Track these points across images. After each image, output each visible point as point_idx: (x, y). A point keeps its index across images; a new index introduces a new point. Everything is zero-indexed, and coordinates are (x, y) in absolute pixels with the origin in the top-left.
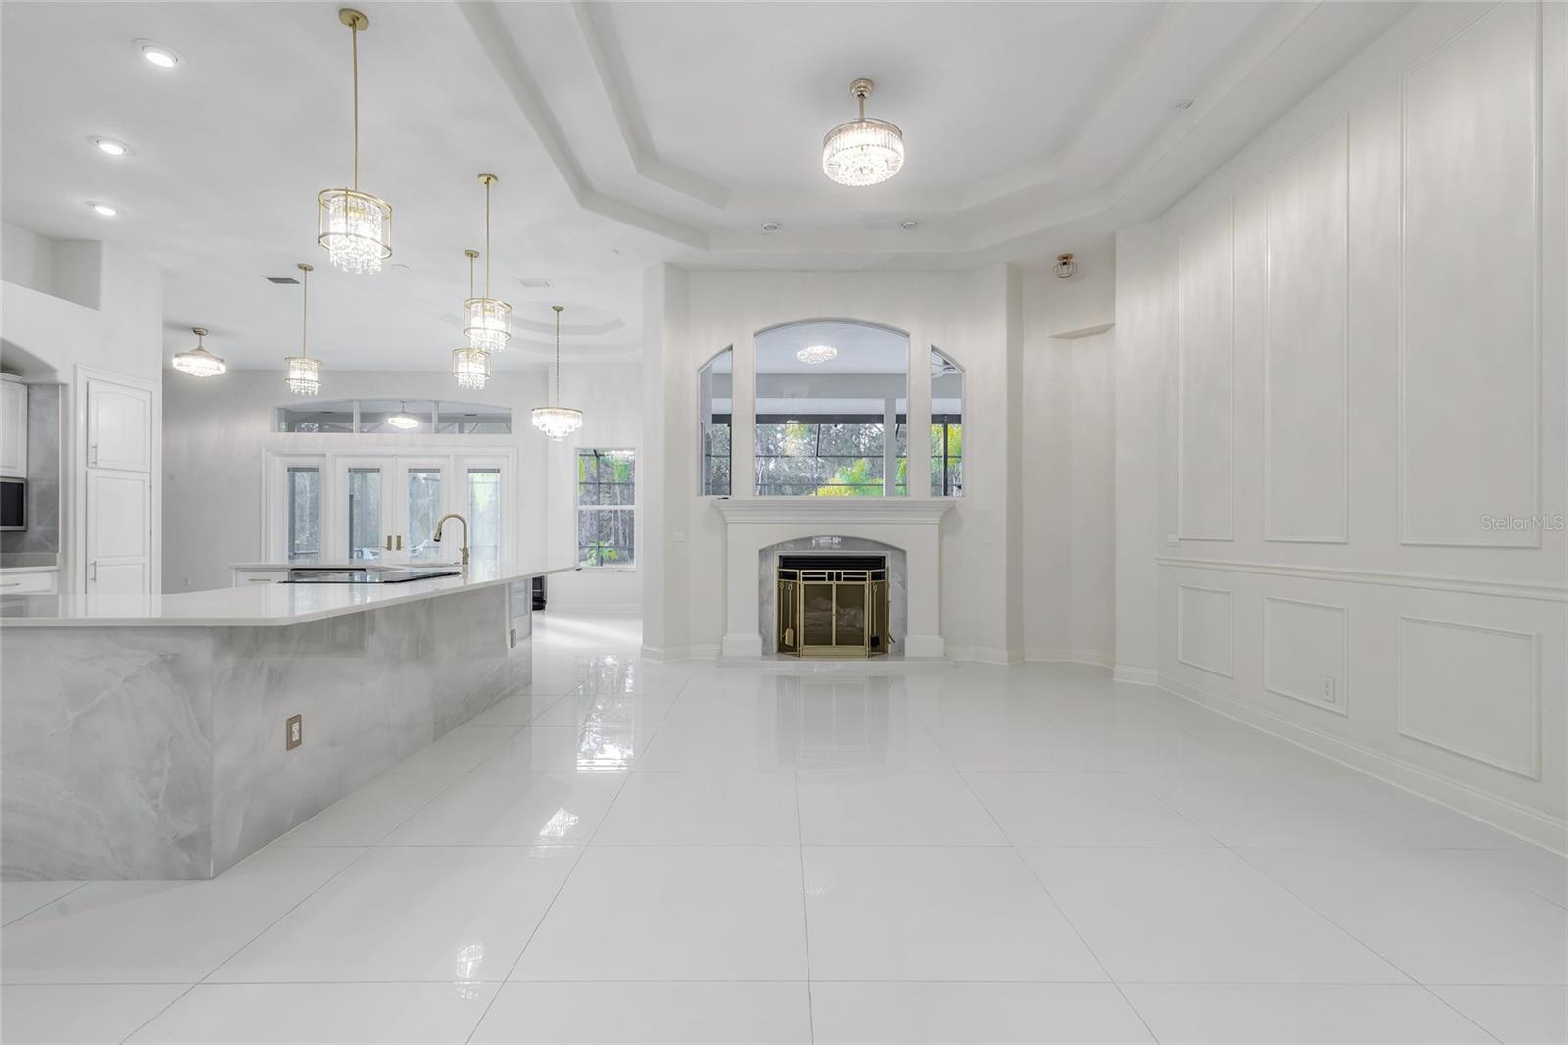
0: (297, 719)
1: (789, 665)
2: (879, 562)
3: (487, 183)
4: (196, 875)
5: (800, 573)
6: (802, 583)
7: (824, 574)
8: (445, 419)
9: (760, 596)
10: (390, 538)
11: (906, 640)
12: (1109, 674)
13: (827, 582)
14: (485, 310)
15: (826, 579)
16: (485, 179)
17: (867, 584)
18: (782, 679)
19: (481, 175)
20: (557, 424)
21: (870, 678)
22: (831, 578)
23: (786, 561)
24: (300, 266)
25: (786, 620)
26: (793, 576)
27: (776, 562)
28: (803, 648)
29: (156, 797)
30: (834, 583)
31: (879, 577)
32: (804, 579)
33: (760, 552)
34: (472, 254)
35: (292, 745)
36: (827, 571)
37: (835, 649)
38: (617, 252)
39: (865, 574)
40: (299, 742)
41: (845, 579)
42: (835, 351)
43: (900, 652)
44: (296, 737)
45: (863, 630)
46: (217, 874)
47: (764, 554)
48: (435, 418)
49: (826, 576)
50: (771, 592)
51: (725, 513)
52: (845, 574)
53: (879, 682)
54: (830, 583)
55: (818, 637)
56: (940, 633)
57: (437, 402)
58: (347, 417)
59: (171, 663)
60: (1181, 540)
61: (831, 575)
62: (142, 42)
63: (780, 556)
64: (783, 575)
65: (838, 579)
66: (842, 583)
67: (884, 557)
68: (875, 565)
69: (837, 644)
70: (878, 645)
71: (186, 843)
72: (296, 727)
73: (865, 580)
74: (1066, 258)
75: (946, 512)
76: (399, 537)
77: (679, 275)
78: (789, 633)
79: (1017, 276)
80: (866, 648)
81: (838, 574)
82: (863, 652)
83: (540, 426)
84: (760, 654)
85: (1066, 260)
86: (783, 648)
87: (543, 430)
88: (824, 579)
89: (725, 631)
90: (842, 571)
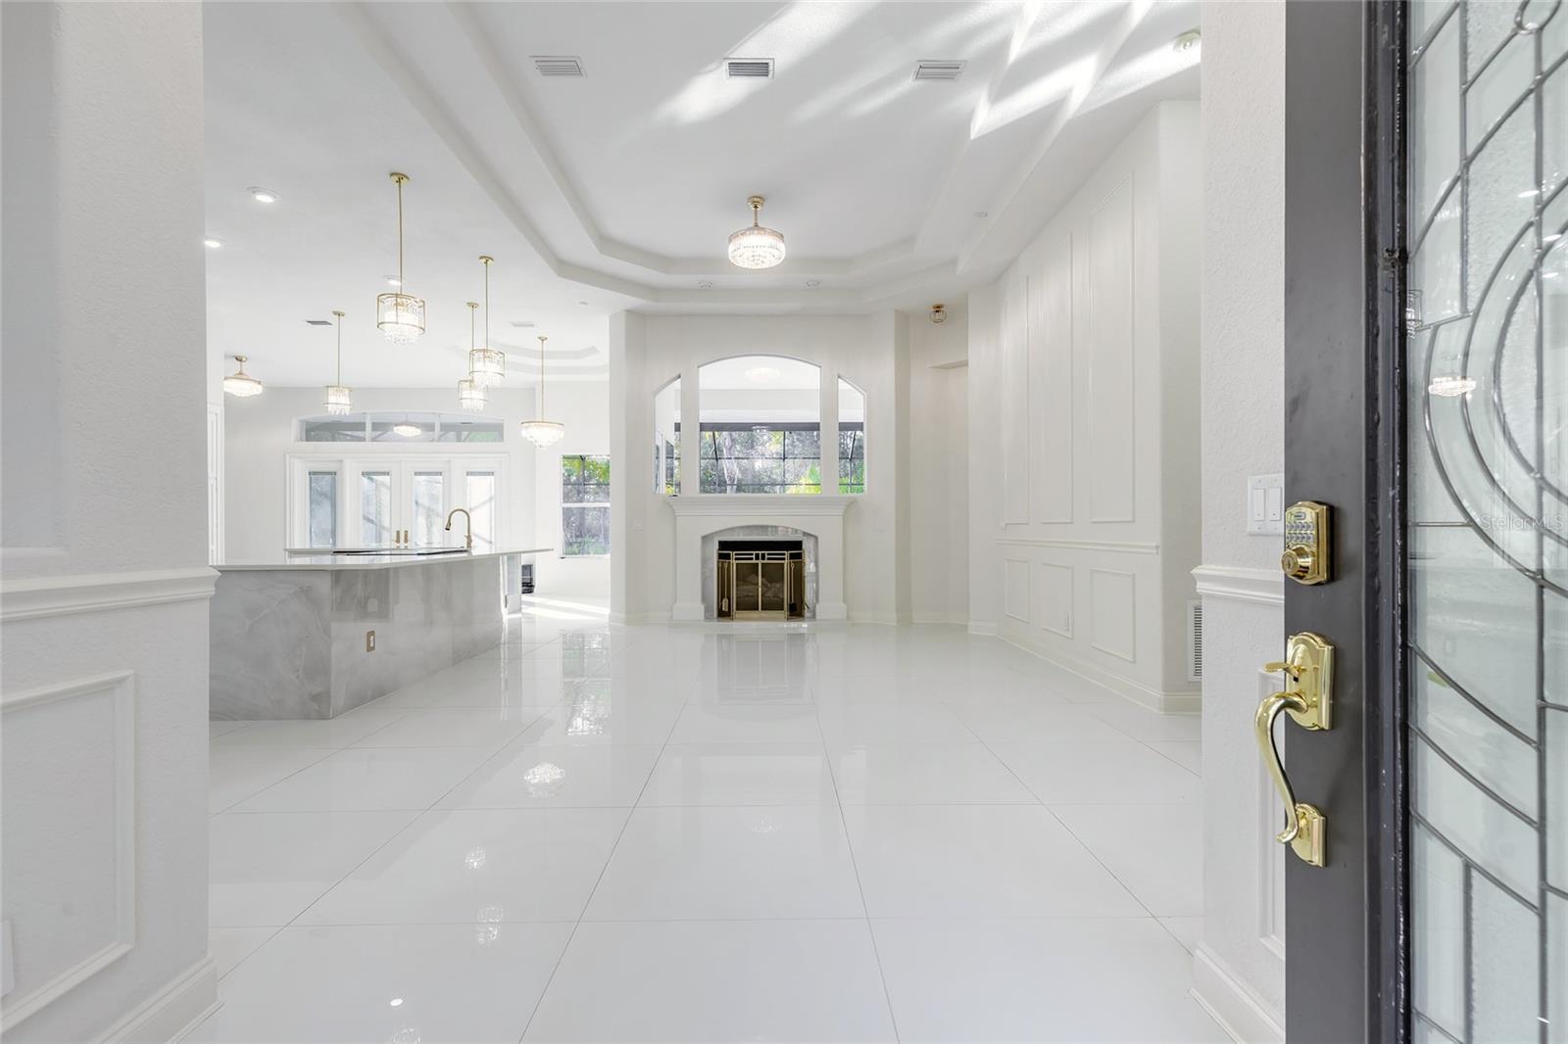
0: (372, 633)
1: (726, 626)
2: (798, 545)
3: (486, 263)
4: (323, 717)
5: (733, 554)
7: (752, 554)
8: (446, 428)
9: (703, 573)
10: (398, 532)
11: (818, 606)
12: (965, 628)
13: (754, 561)
14: (485, 357)
15: (752, 558)
16: (484, 260)
17: (786, 562)
18: (721, 637)
19: (481, 258)
20: (544, 436)
21: (789, 635)
22: (757, 558)
23: (723, 545)
24: (335, 313)
25: (723, 591)
26: (728, 557)
27: (717, 546)
28: (736, 613)
29: (298, 671)
30: (760, 562)
31: (798, 557)
32: (736, 559)
33: (703, 537)
34: (473, 305)
35: (370, 649)
36: (754, 553)
37: (760, 613)
38: (585, 303)
39: (784, 554)
40: (373, 648)
41: (769, 559)
43: (813, 615)
44: (372, 645)
45: (783, 599)
46: (333, 717)
47: (705, 539)
48: (437, 428)
49: (754, 556)
50: (712, 569)
51: (674, 507)
52: (768, 554)
53: (796, 638)
54: (757, 561)
55: (748, 605)
56: (845, 601)
57: (439, 415)
58: (361, 426)
59: (306, 592)
61: (757, 555)
62: (255, 190)
63: (720, 542)
64: (721, 556)
65: (763, 558)
66: (766, 561)
67: (801, 542)
68: (794, 547)
69: (762, 609)
70: (796, 610)
71: (316, 698)
72: (372, 638)
73: (784, 559)
74: (938, 307)
75: (848, 506)
76: (406, 532)
77: (636, 319)
78: (725, 601)
79: (904, 319)
80: (785, 613)
81: (763, 555)
82: (783, 616)
83: (528, 436)
84: (703, 618)
85: (938, 308)
86: (723, 614)
87: (530, 440)
88: (752, 559)
89: (675, 601)
90: (766, 552)
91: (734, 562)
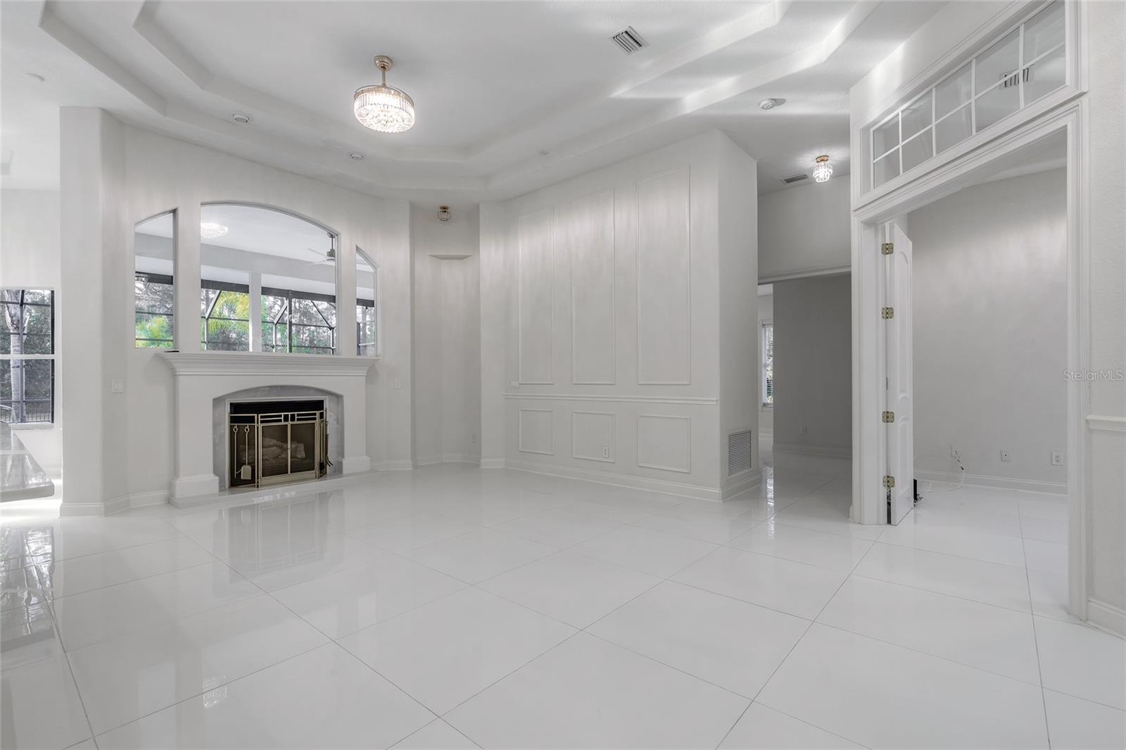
1: (246, 497)
2: (319, 405)
5: (257, 417)
6: (260, 425)
7: (281, 416)
11: (344, 462)
12: (478, 465)
13: (283, 423)
15: (282, 420)
17: (317, 422)
22: (286, 418)
23: (236, 407)
25: (236, 461)
26: (248, 420)
27: (229, 409)
28: (263, 480)
30: (289, 423)
31: (323, 416)
32: (262, 422)
33: (215, 400)
36: (283, 414)
37: (289, 476)
38: (42, 79)
39: (315, 414)
41: (298, 420)
42: (226, 229)
43: (339, 471)
45: (313, 459)
47: (217, 401)
49: (282, 418)
50: (223, 435)
51: (173, 365)
52: (298, 415)
54: (286, 423)
55: (275, 469)
56: (368, 454)
60: (520, 384)
61: (286, 416)
63: (231, 404)
64: (233, 420)
65: (293, 419)
66: (296, 422)
67: (323, 401)
68: (317, 407)
69: (291, 472)
70: (324, 469)
73: (315, 419)
74: (445, 208)
75: (371, 366)
78: (244, 469)
79: (418, 211)
80: (315, 472)
81: (293, 416)
82: (313, 476)
84: (216, 491)
85: (444, 209)
86: (236, 482)
88: (280, 421)
90: (296, 413)
91: (259, 426)
